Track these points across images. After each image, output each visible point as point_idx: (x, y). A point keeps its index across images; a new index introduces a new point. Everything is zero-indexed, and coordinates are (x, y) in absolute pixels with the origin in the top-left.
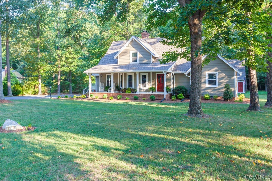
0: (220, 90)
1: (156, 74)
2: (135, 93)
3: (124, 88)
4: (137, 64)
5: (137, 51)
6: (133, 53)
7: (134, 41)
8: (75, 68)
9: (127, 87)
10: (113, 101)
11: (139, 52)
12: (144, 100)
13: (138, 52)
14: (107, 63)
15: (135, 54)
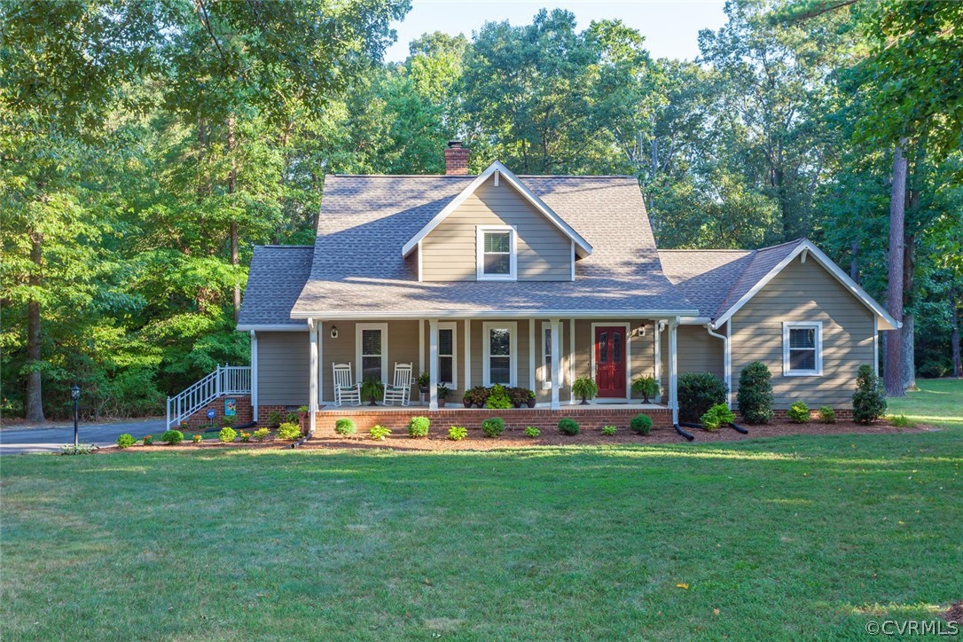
0: (822, 387)
1: (594, 325)
2: (525, 408)
3: (468, 386)
4: (513, 282)
5: (510, 227)
6: (488, 236)
7: (496, 183)
8: (88, 292)
9: (486, 382)
10: (462, 446)
11: (518, 231)
12: (609, 434)
13: (515, 233)
14: (347, 273)
15: (500, 241)
